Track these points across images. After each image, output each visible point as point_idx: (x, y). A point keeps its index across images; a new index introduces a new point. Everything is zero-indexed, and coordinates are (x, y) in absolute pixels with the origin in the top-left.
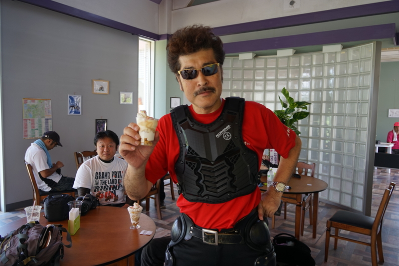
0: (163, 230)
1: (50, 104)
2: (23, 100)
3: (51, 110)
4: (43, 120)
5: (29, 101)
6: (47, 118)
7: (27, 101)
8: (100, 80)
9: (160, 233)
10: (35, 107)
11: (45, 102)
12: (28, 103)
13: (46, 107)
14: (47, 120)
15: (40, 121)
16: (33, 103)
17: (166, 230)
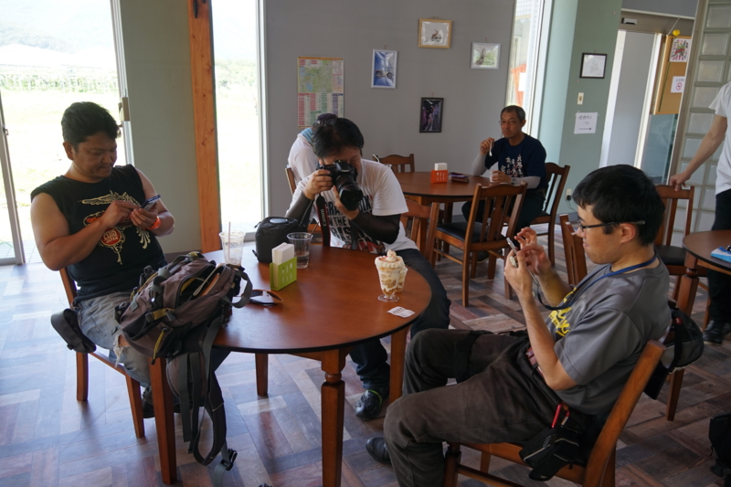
0: (505, 319)
1: (342, 67)
2: (298, 60)
3: (342, 77)
4: (330, 96)
5: (308, 61)
6: (335, 92)
7: (304, 61)
8: (433, 19)
9: (498, 323)
10: (317, 71)
11: (334, 63)
12: (306, 66)
13: (334, 72)
14: (335, 96)
15: (324, 97)
16: (313, 66)
17: (513, 320)
